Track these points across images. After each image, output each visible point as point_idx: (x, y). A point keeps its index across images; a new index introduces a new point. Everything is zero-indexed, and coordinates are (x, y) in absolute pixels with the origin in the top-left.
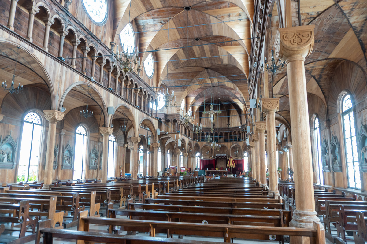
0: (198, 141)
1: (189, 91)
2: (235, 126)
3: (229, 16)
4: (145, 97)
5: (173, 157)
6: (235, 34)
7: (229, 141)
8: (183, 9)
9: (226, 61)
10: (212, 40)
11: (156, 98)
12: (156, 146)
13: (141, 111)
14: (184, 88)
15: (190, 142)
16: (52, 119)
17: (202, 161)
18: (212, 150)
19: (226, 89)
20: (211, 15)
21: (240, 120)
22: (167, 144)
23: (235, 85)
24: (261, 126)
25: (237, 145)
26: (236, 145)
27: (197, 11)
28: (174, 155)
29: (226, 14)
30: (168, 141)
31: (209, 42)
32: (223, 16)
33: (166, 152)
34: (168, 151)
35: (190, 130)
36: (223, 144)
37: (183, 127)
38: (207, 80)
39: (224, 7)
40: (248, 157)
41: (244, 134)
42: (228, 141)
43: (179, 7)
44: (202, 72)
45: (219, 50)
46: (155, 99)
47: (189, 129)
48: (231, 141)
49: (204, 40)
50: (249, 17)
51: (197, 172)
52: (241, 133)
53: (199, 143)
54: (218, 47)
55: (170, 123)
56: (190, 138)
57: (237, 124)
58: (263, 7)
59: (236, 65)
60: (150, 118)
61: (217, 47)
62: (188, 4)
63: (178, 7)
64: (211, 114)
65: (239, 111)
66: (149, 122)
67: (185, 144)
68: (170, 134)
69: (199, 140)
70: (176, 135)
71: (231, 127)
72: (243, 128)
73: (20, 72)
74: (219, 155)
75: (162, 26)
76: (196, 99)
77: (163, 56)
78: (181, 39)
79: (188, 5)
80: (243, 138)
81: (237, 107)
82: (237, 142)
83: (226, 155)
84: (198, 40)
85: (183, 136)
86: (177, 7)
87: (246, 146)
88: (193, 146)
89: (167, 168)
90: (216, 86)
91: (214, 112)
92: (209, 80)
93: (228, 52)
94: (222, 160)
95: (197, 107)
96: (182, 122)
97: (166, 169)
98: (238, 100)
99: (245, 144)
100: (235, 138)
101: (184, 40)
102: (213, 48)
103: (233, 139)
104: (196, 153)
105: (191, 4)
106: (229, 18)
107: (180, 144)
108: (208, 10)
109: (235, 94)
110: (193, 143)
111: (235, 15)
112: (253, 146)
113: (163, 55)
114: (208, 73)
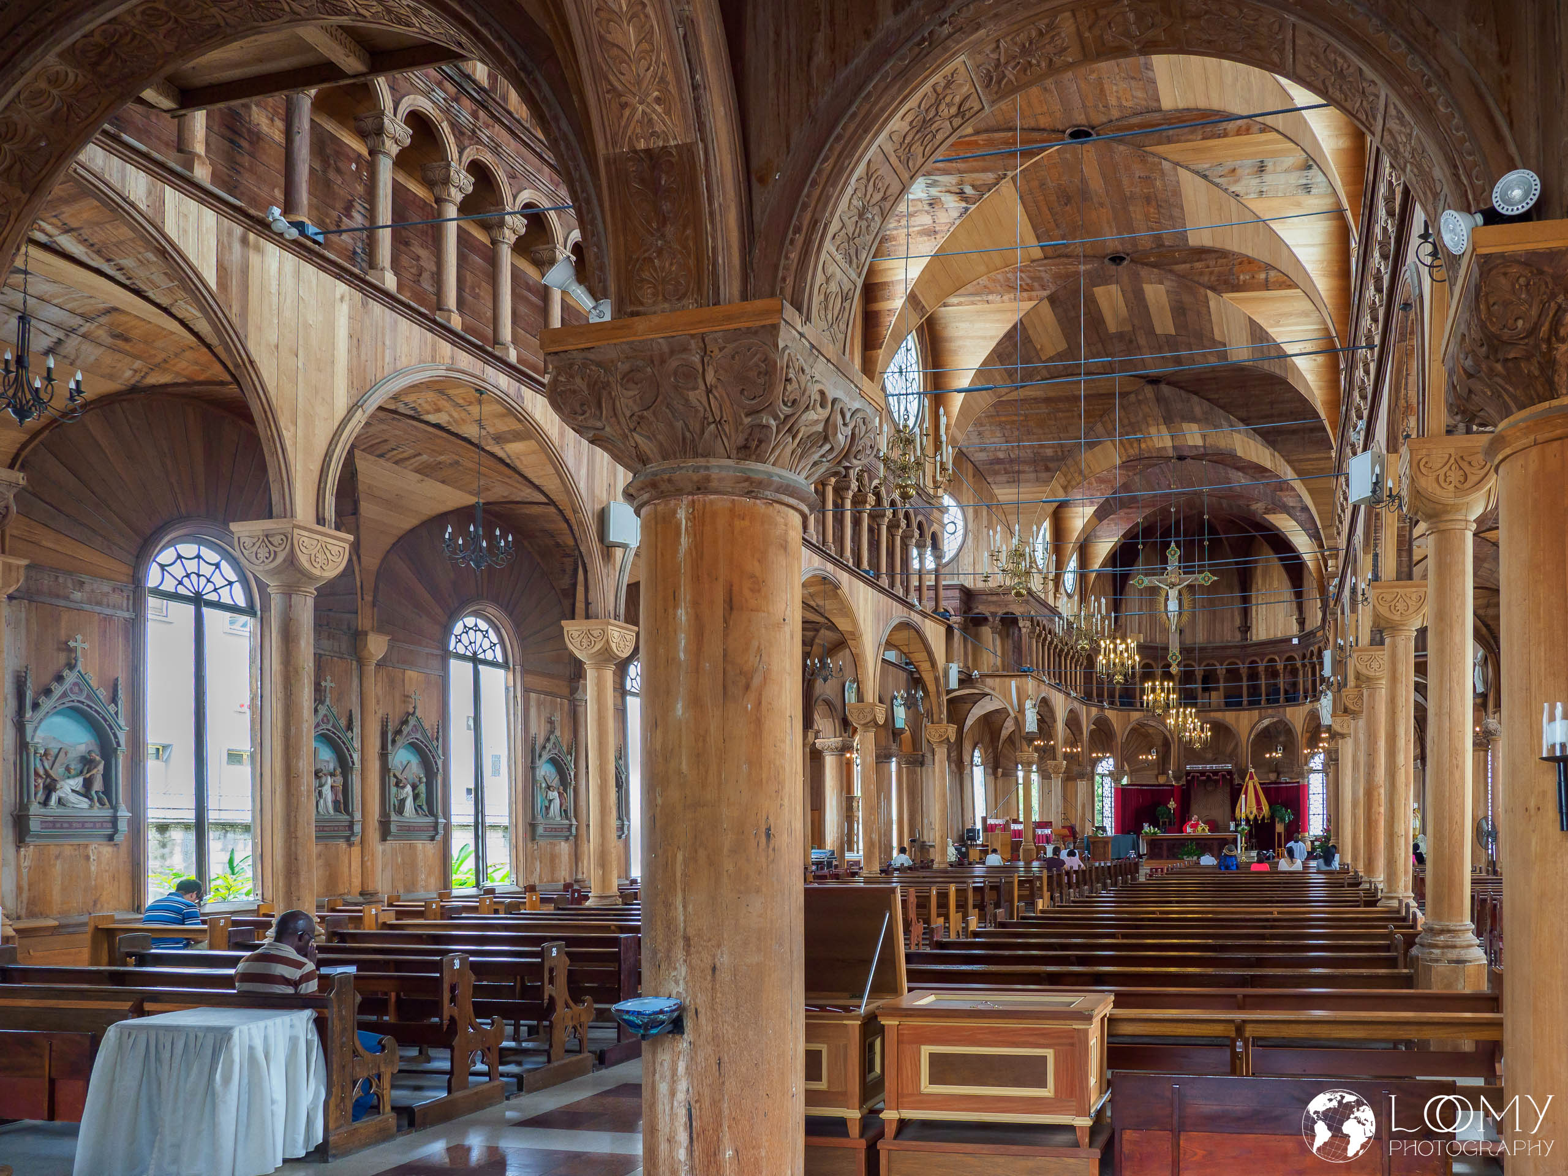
0: (1106, 705)
1: (1069, 482)
2: (1272, 636)
3: (1261, 169)
4: (893, 526)
5: (996, 778)
6: (1285, 252)
7: (1245, 703)
8: (1060, 135)
9: (1240, 351)
10: (1185, 262)
11: (935, 527)
12: (941, 736)
13: (881, 590)
14: (1047, 469)
15: (1071, 711)
16: (600, 653)
17: (1123, 796)
18: (1166, 744)
19: (1238, 469)
20: (1181, 166)
21: (1294, 606)
22: (969, 722)
23: (1276, 454)
24: (1375, 665)
25: (1280, 721)
26: (1274, 723)
27: (1122, 148)
28: (1000, 770)
29: (1249, 162)
30: (978, 711)
31: (1171, 271)
32: (1234, 170)
33: (966, 759)
34: (977, 753)
35: (1072, 658)
36: (1218, 716)
37: (1043, 646)
38: (1153, 430)
39: (1238, 132)
40: (1327, 775)
41: (1314, 674)
42: (1240, 704)
43: (1044, 130)
44: (1133, 395)
45: (1212, 304)
46: (932, 530)
47: (1068, 651)
48: (1254, 703)
49: (1146, 264)
50: (1346, 205)
51: (1106, 841)
52: (1297, 669)
53: (1111, 714)
54: (1210, 293)
55: (986, 631)
56: (1073, 694)
57: (1280, 627)
58: (1386, 268)
59: (1283, 375)
60: (916, 618)
61: (1206, 296)
62: (1083, 116)
63: (1039, 130)
64: (1172, 585)
65: (1295, 570)
66: (913, 632)
67: (1055, 721)
68: (989, 681)
69: (1112, 703)
70: (1013, 683)
71: (1254, 638)
72: (1307, 647)
73: (440, 463)
74: (1200, 767)
75: (967, 209)
76: (1101, 514)
77: (960, 333)
78: (1046, 258)
79: (1084, 122)
80: (1306, 691)
81: (1281, 545)
82: (1281, 710)
83: (1229, 766)
84: (1119, 264)
85: (1043, 687)
86: (1033, 130)
87: (1319, 725)
88: (1086, 727)
89: (973, 830)
90: (1192, 458)
91: (1181, 581)
92: (1163, 428)
93: (1250, 318)
94: (1210, 789)
95: (1103, 548)
96: (1038, 625)
97: (969, 831)
98: (1288, 518)
99: (1314, 716)
100: (1274, 691)
101: (1057, 261)
102: (1187, 298)
103: (1264, 697)
104: (1099, 760)
105: (1098, 119)
106: (1258, 180)
107: (1031, 723)
108: (1169, 141)
109: (1278, 493)
110: (1088, 715)
111: (1285, 166)
112: (1345, 731)
113: (962, 325)
114: (1159, 399)
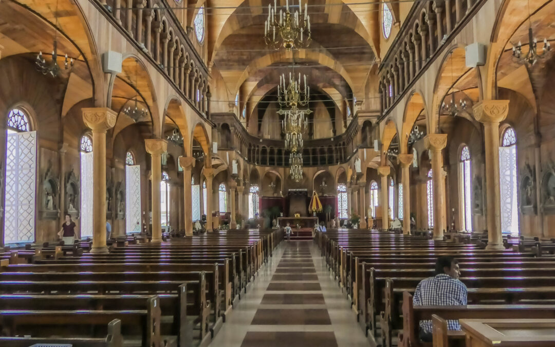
0: (256, 163)
1: (251, 71)
2: (322, 137)
4: (196, 80)
9: (334, 19)
13: (192, 107)
14: (244, 64)
15: (245, 166)
17: (262, 201)
21: (332, 125)
25: (327, 172)
26: (323, 172)
40: (348, 194)
41: (341, 152)
42: (309, 164)
48: (315, 164)
52: (333, 151)
53: (258, 167)
56: (246, 159)
57: (326, 134)
60: (202, 121)
67: (240, 169)
69: (258, 163)
70: (227, 153)
71: (315, 138)
72: (338, 141)
74: (294, 190)
80: (337, 160)
82: (327, 167)
83: (306, 190)
85: (238, 155)
88: (249, 173)
90: (300, 63)
94: (298, 199)
98: (334, 89)
100: (323, 159)
103: (319, 162)
104: (252, 186)
107: (235, 169)
109: (332, 79)
110: (250, 168)
